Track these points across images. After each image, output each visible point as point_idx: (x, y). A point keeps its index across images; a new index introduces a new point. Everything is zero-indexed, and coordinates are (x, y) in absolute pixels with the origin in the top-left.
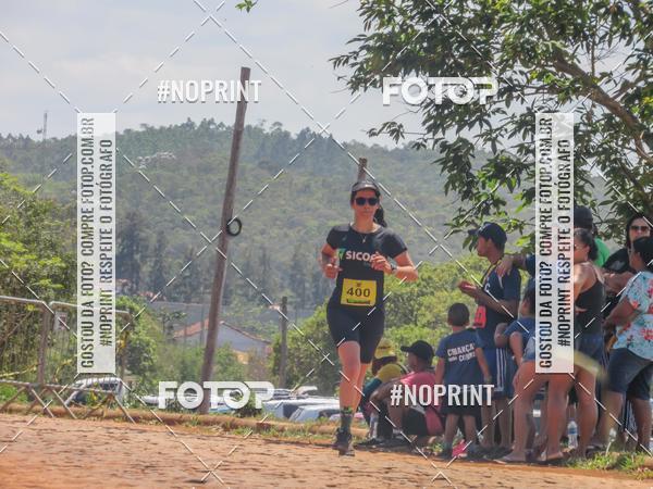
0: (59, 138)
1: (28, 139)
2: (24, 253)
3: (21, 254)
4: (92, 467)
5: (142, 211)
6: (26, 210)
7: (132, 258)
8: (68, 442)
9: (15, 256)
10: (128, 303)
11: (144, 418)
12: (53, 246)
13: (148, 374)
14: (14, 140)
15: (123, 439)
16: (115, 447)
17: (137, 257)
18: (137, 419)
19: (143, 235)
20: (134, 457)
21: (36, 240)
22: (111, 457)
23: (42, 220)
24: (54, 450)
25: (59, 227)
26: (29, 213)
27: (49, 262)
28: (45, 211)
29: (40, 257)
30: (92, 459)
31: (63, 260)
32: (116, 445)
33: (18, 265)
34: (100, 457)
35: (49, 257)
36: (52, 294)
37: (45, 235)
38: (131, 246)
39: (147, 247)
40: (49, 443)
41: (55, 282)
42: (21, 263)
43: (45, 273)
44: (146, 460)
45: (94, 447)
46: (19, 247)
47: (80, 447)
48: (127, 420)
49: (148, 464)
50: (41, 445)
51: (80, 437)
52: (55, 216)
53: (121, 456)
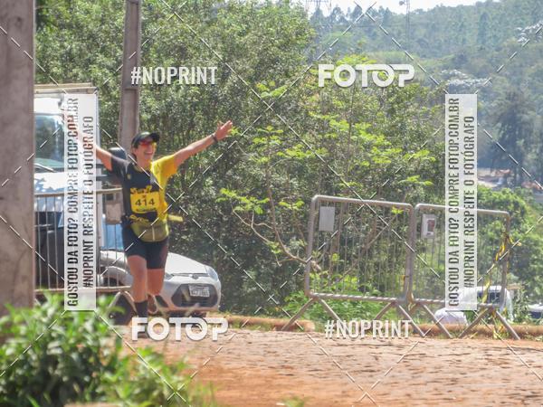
0: (425, 10)
1: (387, 13)
2: (388, 146)
3: (384, 148)
4: (464, 399)
5: (523, 90)
6: (390, 96)
7: (514, 146)
8: (438, 369)
9: (375, 150)
10: (511, 198)
11: (530, 333)
12: (420, 137)
13: (537, 278)
14: (375, 14)
15: (503, 363)
16: (492, 373)
17: (520, 143)
18: (522, 335)
19: (526, 117)
20: (512, 384)
21: (402, 131)
22: (486, 386)
23: (406, 107)
24: (421, 380)
25: (426, 114)
26: (391, 100)
27: (417, 155)
28: (410, 97)
29: (405, 150)
30: (464, 390)
31: (432, 153)
32: (495, 371)
33: (380, 161)
34: (473, 387)
35: (416, 150)
36: (421, 191)
37: (411, 124)
38: (514, 130)
39: (531, 132)
40: (417, 372)
41: (424, 178)
42: (382, 159)
43: (412, 167)
44: (527, 387)
45: (469, 375)
46: (381, 139)
47: (451, 376)
48: (511, 336)
49: (529, 393)
50: (407, 374)
51: (452, 363)
52: (421, 102)
53: (500, 383)
